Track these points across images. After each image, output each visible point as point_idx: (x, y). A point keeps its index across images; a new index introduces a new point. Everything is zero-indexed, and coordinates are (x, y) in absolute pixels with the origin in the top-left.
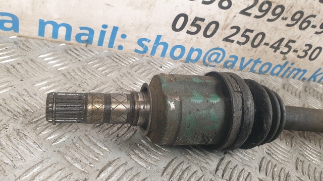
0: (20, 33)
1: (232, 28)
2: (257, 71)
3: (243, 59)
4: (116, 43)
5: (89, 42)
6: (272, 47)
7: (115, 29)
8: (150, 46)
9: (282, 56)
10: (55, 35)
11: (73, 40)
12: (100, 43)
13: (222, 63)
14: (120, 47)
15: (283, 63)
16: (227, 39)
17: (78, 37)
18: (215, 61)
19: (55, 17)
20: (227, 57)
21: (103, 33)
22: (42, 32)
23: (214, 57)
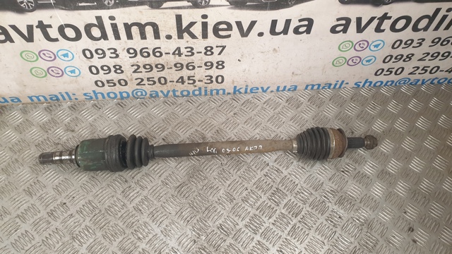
0: (23, 102)
1: (136, 79)
2: (180, 95)
3: (162, 91)
4: (73, 97)
5: (58, 99)
6: (177, 82)
7: (67, 93)
8: (92, 95)
9: (192, 85)
10: (39, 100)
11: (50, 101)
12: (64, 99)
13: (148, 95)
14: (76, 99)
15: (197, 88)
16: (138, 84)
17: (51, 99)
18: (142, 95)
19: (33, 94)
20: (148, 93)
21: (62, 96)
22: (32, 100)
23: (139, 94)
